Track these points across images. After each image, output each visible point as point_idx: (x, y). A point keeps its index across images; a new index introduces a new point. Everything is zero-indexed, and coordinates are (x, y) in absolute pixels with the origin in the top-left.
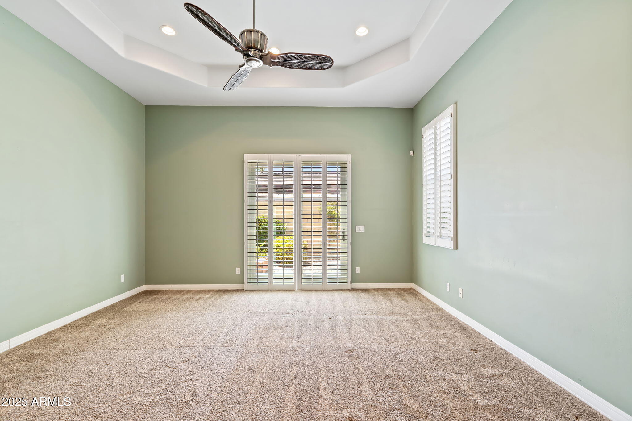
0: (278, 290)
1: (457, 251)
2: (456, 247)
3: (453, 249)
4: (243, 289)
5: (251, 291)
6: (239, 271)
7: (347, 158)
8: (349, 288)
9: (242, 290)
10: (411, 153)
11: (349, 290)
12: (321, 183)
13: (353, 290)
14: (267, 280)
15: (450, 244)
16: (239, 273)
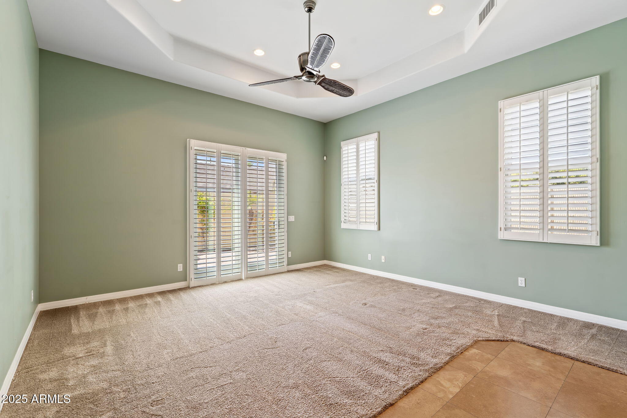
0: (226, 282)
1: (379, 232)
2: (379, 229)
3: (377, 230)
4: (188, 286)
5: (200, 286)
6: (182, 268)
7: (283, 157)
8: (286, 270)
9: (188, 288)
10: (325, 158)
11: (286, 272)
12: (264, 177)
13: (289, 271)
14: (215, 273)
15: (374, 227)
16: (181, 270)
